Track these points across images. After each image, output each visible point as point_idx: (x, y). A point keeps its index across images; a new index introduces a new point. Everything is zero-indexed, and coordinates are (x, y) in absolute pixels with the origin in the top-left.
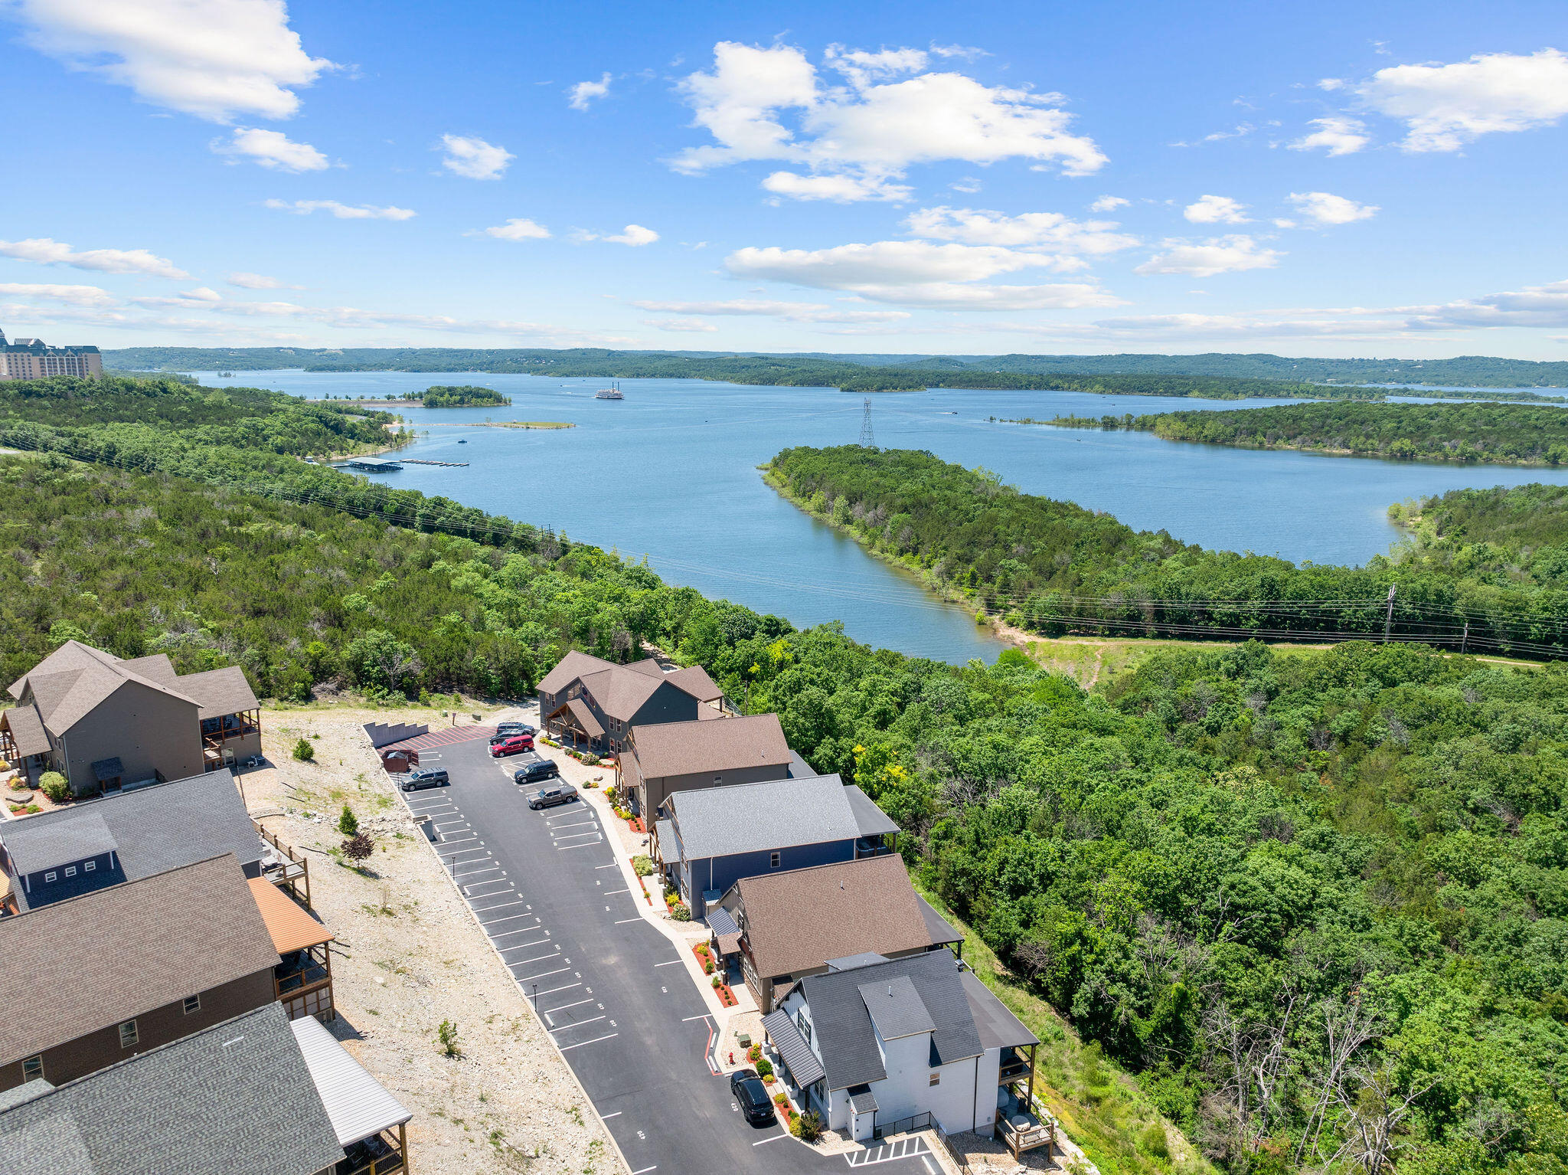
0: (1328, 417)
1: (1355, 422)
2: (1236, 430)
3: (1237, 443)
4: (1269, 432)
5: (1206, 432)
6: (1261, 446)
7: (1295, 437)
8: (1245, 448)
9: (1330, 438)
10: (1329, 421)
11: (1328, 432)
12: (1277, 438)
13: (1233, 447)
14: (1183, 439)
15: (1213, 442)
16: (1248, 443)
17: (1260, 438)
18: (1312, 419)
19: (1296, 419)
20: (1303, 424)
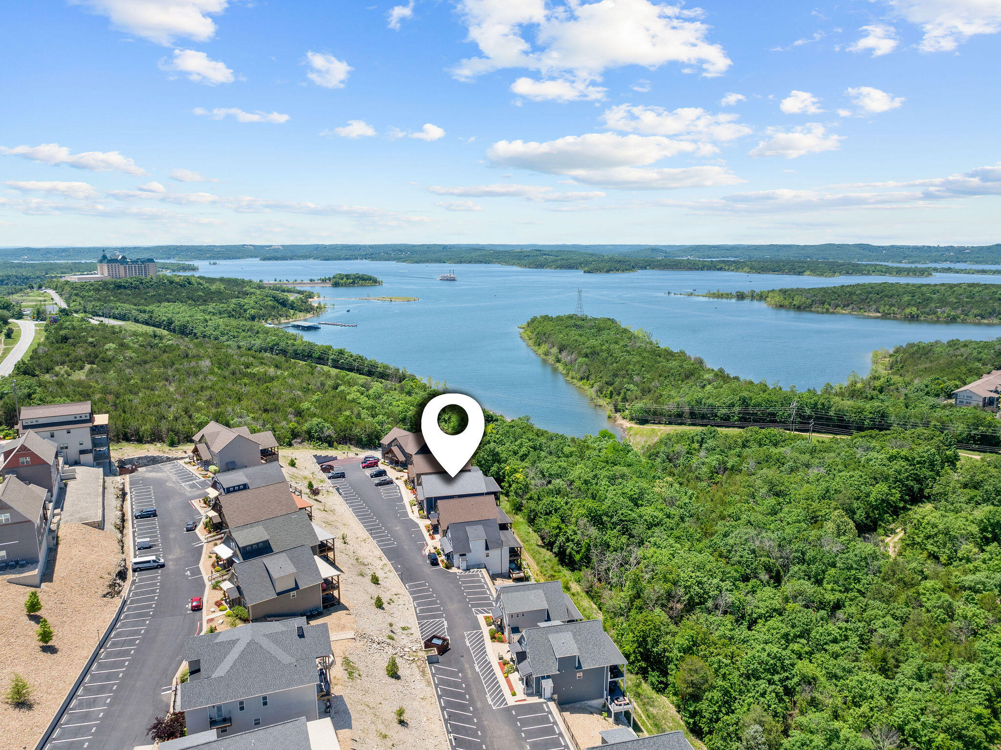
0: (871, 293)
1: (887, 296)
2: (813, 301)
3: (813, 309)
4: (833, 302)
5: (794, 302)
6: (828, 311)
7: (848, 305)
8: (818, 312)
9: (869, 306)
10: (871, 295)
11: (869, 302)
12: (838, 306)
13: (811, 311)
14: (781, 306)
15: (799, 308)
16: (820, 309)
17: (827, 306)
18: (861, 294)
19: (851, 294)
20: (854, 298)
